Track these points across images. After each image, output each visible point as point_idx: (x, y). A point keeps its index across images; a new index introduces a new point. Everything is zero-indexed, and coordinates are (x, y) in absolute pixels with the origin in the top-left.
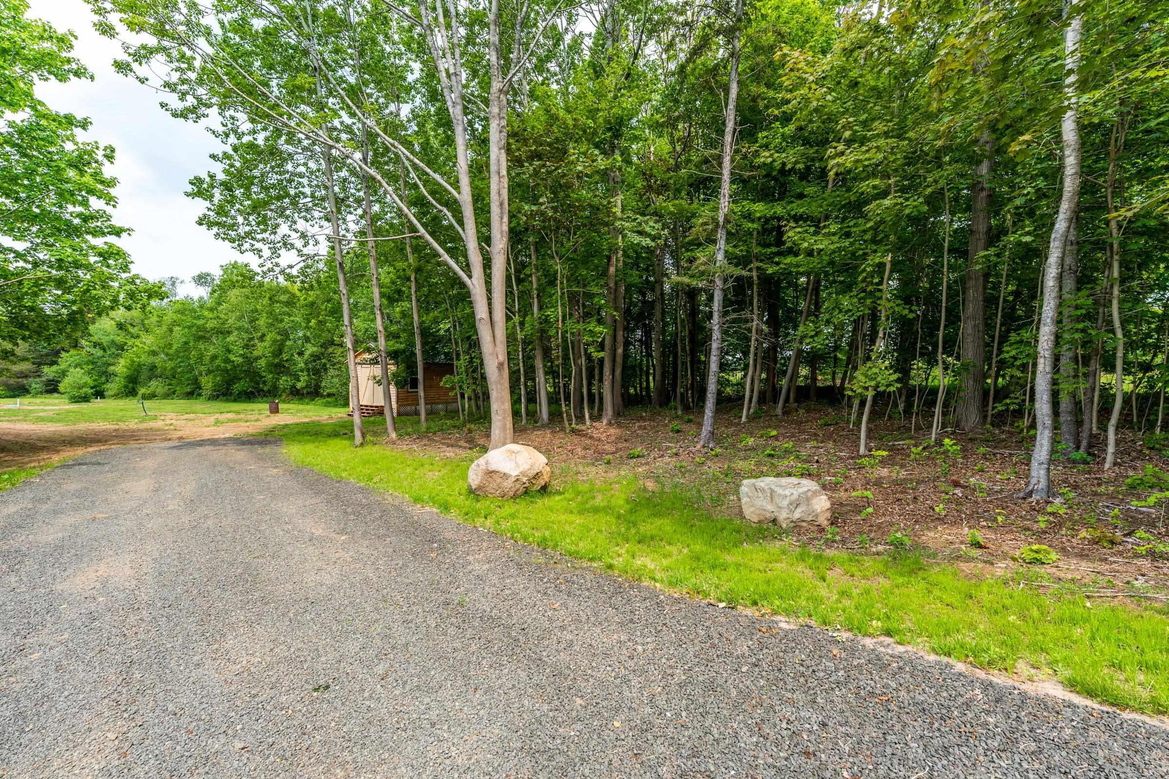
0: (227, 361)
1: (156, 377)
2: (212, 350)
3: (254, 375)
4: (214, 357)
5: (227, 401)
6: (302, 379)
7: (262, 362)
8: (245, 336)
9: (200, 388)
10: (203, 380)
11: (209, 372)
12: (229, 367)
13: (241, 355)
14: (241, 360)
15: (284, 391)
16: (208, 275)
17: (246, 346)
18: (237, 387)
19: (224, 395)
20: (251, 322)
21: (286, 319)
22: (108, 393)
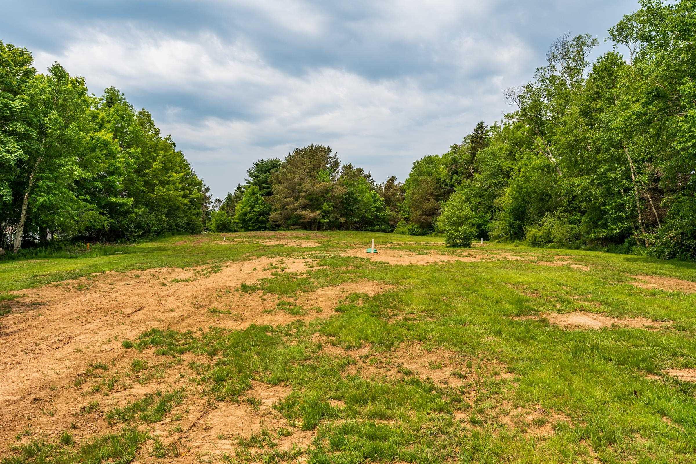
22: (492, 234)
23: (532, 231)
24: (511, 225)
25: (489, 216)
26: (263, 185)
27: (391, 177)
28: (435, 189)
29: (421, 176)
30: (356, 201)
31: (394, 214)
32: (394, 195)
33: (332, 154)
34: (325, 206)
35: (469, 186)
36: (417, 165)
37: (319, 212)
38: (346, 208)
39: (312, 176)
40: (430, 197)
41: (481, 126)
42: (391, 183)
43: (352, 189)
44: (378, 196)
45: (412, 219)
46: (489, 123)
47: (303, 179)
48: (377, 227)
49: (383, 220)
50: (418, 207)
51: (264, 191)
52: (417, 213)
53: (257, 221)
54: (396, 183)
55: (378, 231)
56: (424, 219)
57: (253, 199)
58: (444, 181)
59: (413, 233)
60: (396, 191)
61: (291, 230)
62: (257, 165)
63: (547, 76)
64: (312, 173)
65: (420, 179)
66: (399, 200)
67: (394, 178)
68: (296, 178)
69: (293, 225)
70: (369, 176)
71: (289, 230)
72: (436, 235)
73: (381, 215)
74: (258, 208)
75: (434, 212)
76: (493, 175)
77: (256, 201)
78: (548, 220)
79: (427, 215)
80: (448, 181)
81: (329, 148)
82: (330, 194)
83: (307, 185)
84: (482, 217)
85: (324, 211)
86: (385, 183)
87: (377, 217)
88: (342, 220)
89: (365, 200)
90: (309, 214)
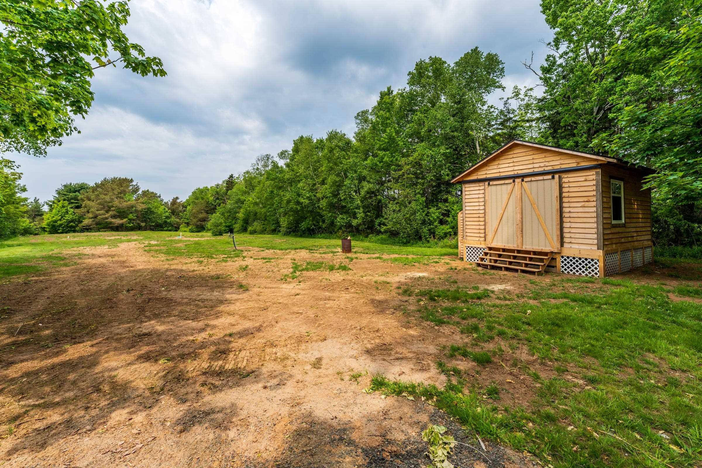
0: (298, 203)
1: (258, 219)
2: (288, 196)
3: (316, 215)
4: (289, 202)
5: (296, 236)
6: (358, 215)
7: (323, 203)
8: (310, 181)
9: (280, 227)
10: (282, 219)
11: (285, 214)
12: (299, 208)
13: (308, 198)
14: (307, 201)
15: (340, 228)
16: (286, 152)
17: (312, 190)
18: (304, 225)
19: (294, 231)
20: (315, 170)
21: (344, 161)
22: (235, 230)
23: (250, 228)
24: (242, 226)
25: (234, 222)
26: (72, 201)
27: (175, 197)
28: (206, 207)
29: (197, 199)
30: (152, 213)
31: (178, 220)
32: (177, 208)
33: (134, 183)
34: (131, 216)
35: (224, 207)
36: (194, 193)
37: (125, 220)
38: (145, 217)
39: (121, 198)
40: (203, 211)
41: (231, 176)
42: (175, 201)
43: (150, 206)
44: (167, 209)
45: (191, 223)
46: (236, 175)
47: (113, 199)
48: (165, 229)
49: (171, 224)
50: (195, 217)
51: (73, 205)
52: (195, 220)
53: (67, 226)
54: (178, 201)
55: (166, 230)
56: (199, 223)
57: (64, 210)
58: (211, 203)
59: (192, 231)
60: (179, 206)
61: (102, 231)
62: (65, 186)
63: (256, 167)
64: (120, 195)
65: (196, 201)
66: (181, 212)
67: (177, 198)
68: (107, 198)
69: (103, 228)
70: (160, 197)
71: (100, 231)
72: (206, 232)
73: (168, 221)
74: (69, 217)
75: (204, 220)
76: (237, 203)
77: (67, 212)
78: (255, 223)
79: (201, 221)
80: (213, 203)
81: (132, 179)
82: (134, 209)
83: (116, 202)
84: (230, 222)
85: (129, 219)
86: (171, 201)
87: (166, 222)
88: (143, 224)
89: (159, 213)
90: (118, 221)
